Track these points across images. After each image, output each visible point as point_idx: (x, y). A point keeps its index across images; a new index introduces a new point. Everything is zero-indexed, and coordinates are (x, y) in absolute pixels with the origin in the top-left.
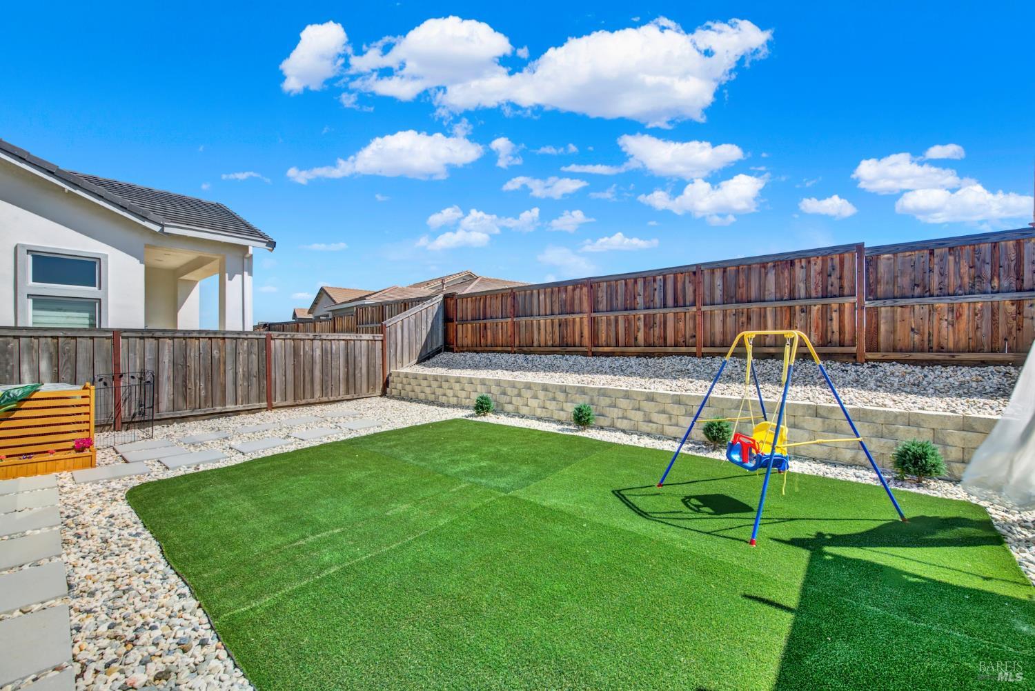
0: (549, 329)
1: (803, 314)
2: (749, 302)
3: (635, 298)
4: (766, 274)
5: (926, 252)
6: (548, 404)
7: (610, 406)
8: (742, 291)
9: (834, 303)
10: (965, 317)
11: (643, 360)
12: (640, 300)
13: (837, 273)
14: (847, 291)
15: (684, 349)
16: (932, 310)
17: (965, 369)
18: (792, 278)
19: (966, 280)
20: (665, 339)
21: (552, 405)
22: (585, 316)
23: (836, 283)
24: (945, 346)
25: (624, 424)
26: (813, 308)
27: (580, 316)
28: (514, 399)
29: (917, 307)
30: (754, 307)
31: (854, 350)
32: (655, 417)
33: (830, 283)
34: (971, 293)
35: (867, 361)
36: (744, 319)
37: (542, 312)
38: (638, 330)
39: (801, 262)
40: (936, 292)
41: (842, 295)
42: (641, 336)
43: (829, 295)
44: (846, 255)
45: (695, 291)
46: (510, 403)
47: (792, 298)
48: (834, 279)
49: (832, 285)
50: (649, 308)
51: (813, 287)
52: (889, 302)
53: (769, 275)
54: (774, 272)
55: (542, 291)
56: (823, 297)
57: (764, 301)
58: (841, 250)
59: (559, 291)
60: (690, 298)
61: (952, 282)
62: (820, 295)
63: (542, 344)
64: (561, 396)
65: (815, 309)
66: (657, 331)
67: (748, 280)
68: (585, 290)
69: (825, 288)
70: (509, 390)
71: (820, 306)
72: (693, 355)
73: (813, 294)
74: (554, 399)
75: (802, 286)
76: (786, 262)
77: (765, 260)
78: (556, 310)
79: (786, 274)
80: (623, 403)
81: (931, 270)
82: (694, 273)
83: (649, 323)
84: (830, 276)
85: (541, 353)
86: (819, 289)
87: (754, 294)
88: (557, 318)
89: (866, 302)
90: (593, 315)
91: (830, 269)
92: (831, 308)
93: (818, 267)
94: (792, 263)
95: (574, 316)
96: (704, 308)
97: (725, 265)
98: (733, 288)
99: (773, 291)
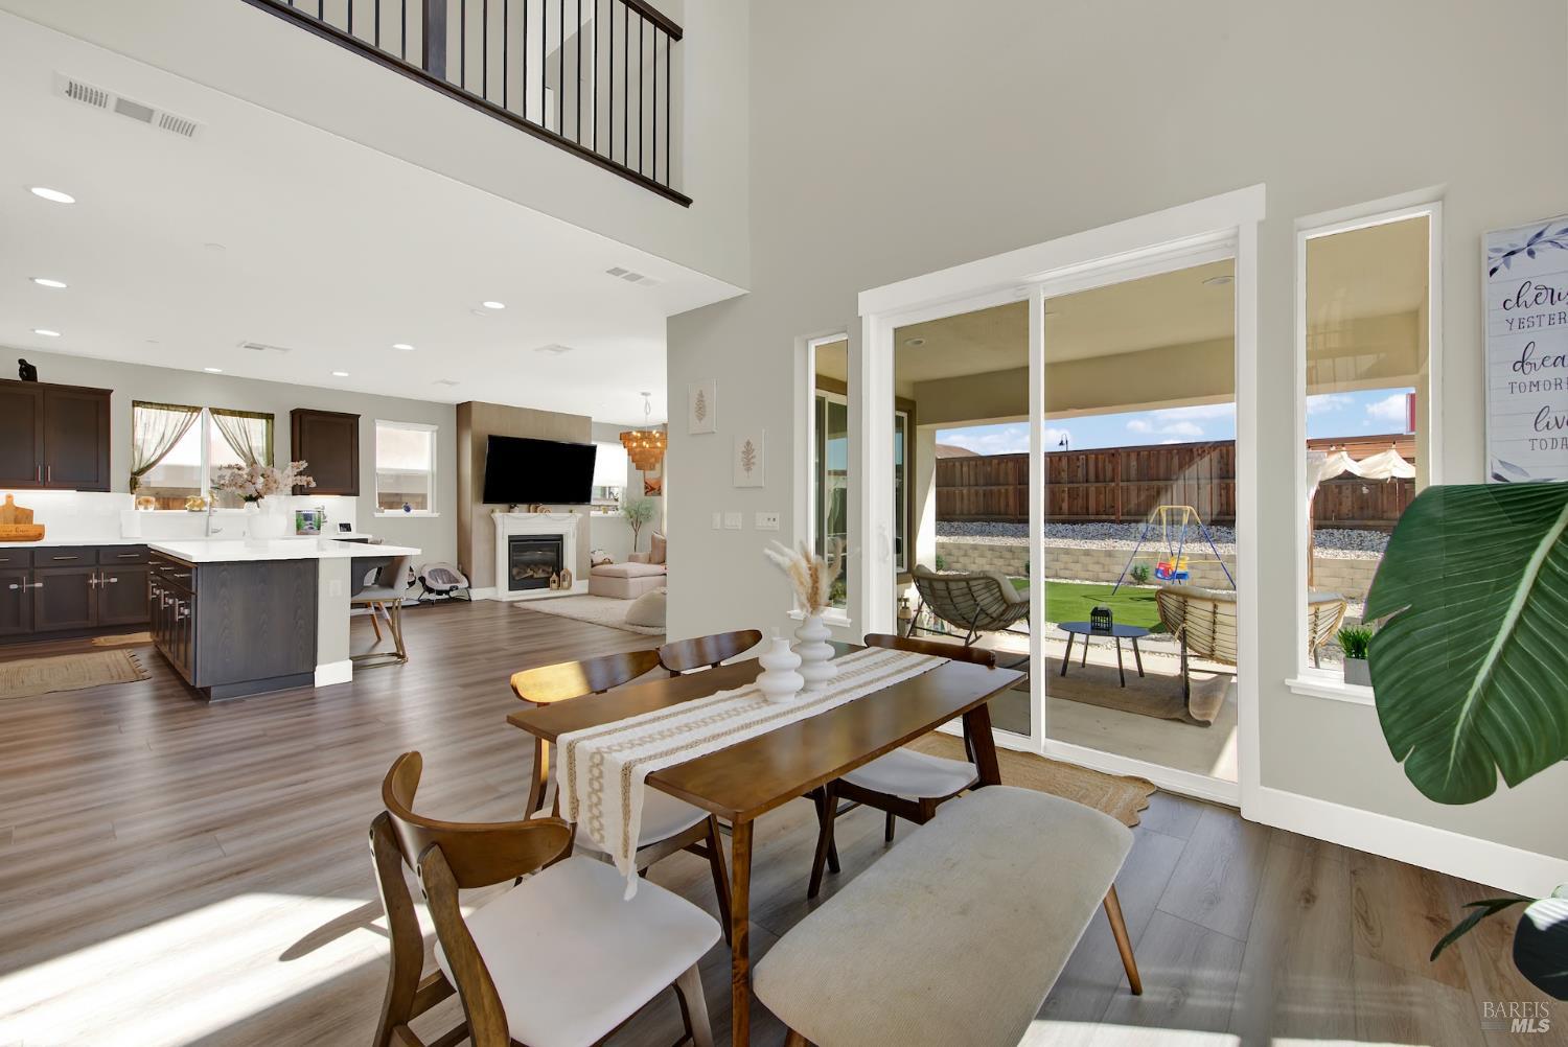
0: (973, 498)
3: (1059, 473)
6: (996, 561)
7: (1053, 560)
8: (1153, 471)
11: (1069, 527)
12: (1064, 475)
15: (1104, 517)
20: (1087, 509)
21: (1000, 562)
22: (1011, 487)
25: (1067, 573)
27: (1006, 487)
28: (962, 560)
32: (1091, 567)
37: (965, 481)
38: (1063, 501)
39: (1197, 451)
42: (1065, 506)
45: (1113, 470)
46: (957, 562)
50: (1073, 482)
55: (965, 463)
59: (984, 464)
60: (1109, 474)
63: (965, 512)
64: (1008, 555)
66: (1080, 502)
67: (1158, 461)
68: (1011, 465)
70: (955, 552)
72: (1112, 522)
74: (1001, 557)
76: (1186, 450)
78: (981, 481)
80: (1064, 558)
82: (1113, 455)
83: (1073, 495)
85: (964, 521)
88: (981, 489)
90: (1021, 487)
94: (1191, 451)
95: (1000, 487)
96: (1121, 484)
97: (1139, 450)
98: (1145, 469)
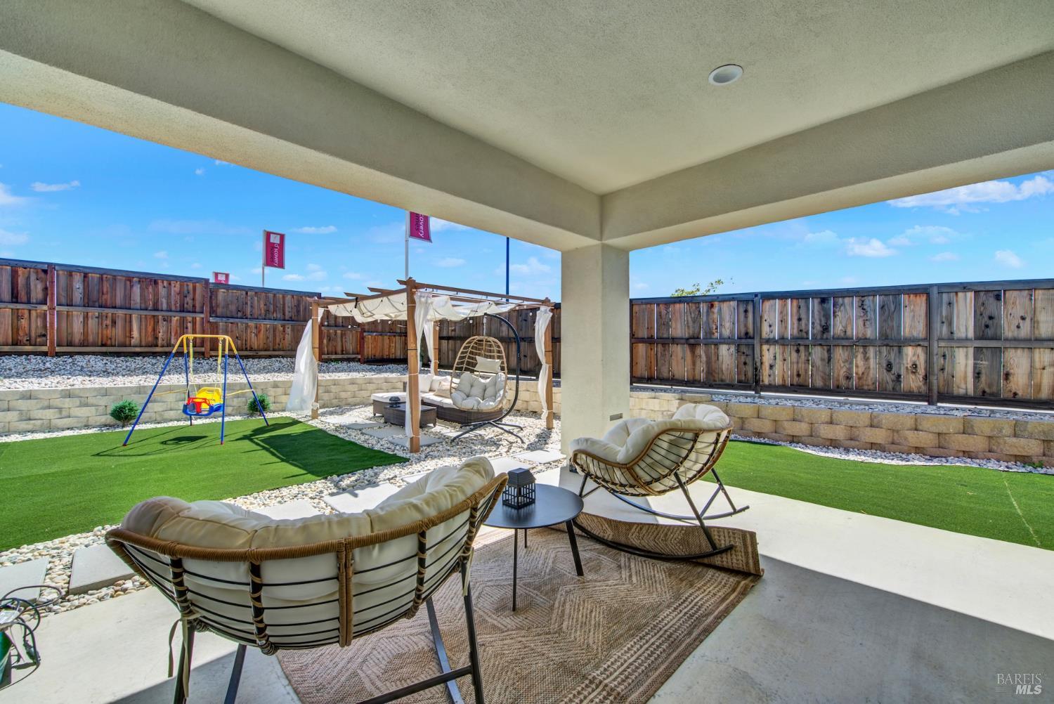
1: (165, 323)
2: (115, 307)
4: (131, 287)
5: (244, 293)
8: (107, 298)
9: (189, 317)
10: (262, 332)
13: (191, 296)
14: (198, 309)
15: (28, 348)
16: (247, 326)
17: (263, 360)
18: (156, 294)
19: (263, 312)
23: (190, 302)
24: (253, 347)
26: (173, 318)
29: (239, 324)
30: (120, 313)
31: (203, 349)
32: (37, 414)
33: (186, 302)
34: (265, 319)
35: (211, 356)
36: (109, 322)
39: (163, 282)
40: (249, 316)
41: (194, 312)
43: (185, 310)
44: (197, 284)
45: (44, 290)
47: (156, 309)
48: (189, 300)
49: (187, 304)
51: (173, 303)
52: (224, 319)
53: (135, 288)
54: (139, 286)
56: (180, 311)
57: (130, 309)
58: (195, 281)
60: (36, 294)
61: (256, 312)
62: (178, 309)
65: (175, 319)
69: (182, 305)
71: (179, 318)
72: (43, 354)
73: (173, 308)
75: (164, 301)
76: (151, 280)
77: (132, 275)
79: (151, 290)
81: (246, 303)
82: (44, 271)
84: (186, 297)
86: (178, 305)
87: (118, 302)
89: (211, 318)
91: (186, 292)
92: (187, 320)
93: (177, 289)
94: (156, 282)
96: (58, 308)
97: (87, 271)
98: (95, 293)
99: (138, 301)
